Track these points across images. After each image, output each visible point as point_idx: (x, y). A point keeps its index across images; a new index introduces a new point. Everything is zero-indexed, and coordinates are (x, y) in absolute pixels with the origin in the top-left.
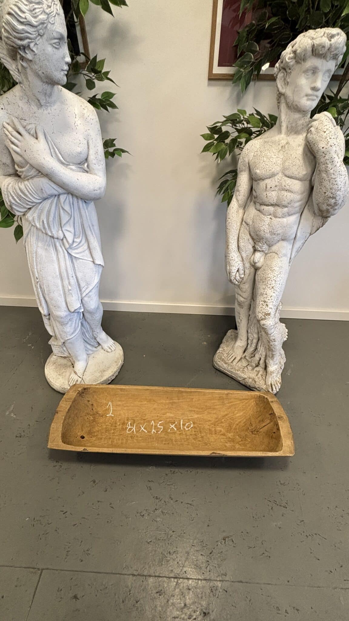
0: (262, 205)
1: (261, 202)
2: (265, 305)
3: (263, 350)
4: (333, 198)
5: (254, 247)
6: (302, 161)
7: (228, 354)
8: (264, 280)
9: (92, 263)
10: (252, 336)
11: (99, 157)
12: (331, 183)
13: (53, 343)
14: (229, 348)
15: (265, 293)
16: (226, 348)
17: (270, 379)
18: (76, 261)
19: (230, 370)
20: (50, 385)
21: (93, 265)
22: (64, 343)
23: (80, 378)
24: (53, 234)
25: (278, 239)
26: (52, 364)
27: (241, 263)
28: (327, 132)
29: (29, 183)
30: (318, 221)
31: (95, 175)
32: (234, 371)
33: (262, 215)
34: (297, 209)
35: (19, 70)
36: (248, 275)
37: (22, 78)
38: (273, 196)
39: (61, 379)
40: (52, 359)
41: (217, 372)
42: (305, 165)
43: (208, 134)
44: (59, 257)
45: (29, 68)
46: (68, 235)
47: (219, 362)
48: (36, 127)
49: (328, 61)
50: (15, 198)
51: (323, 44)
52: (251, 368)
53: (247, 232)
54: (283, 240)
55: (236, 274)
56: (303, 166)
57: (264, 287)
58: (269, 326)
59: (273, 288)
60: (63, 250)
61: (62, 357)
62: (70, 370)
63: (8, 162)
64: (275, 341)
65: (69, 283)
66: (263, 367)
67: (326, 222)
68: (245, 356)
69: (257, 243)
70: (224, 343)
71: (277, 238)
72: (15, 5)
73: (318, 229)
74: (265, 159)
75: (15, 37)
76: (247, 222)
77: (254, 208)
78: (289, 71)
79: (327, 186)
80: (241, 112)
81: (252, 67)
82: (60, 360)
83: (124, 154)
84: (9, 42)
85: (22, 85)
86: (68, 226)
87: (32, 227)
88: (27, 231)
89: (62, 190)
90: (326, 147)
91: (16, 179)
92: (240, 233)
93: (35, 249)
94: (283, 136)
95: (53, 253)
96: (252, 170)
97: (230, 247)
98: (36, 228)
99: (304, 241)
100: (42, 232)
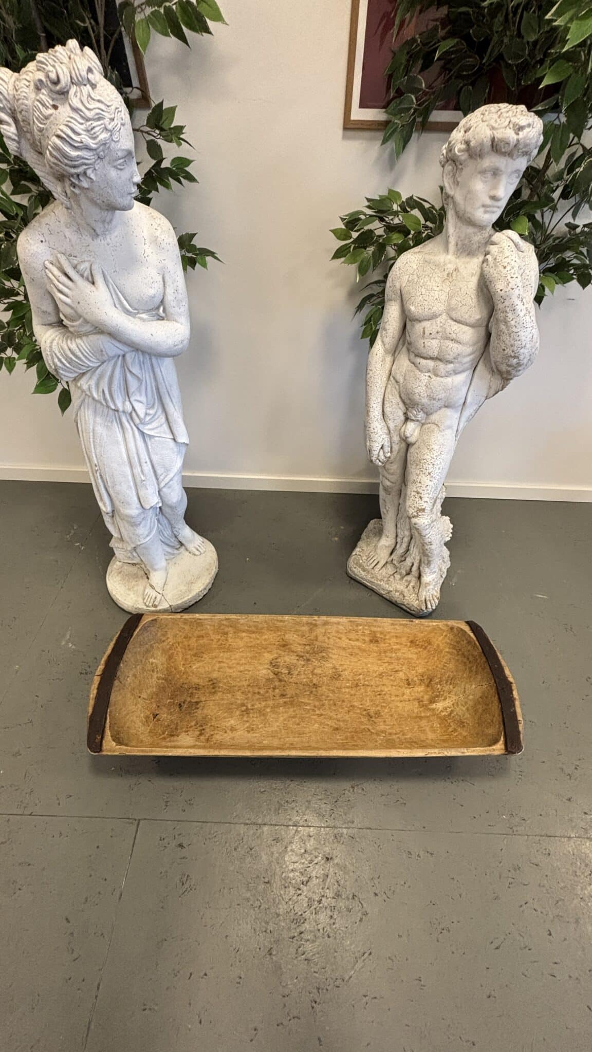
0: (418, 356)
1: (416, 352)
2: (418, 497)
3: (417, 554)
4: (515, 357)
5: (405, 414)
6: (475, 300)
7: (368, 557)
8: (418, 462)
9: (173, 441)
10: (402, 533)
11: (181, 295)
12: (511, 339)
13: (116, 545)
14: (371, 548)
15: (418, 480)
16: (365, 548)
17: (424, 593)
19: (370, 579)
20: (116, 604)
21: (174, 443)
22: (135, 547)
23: (159, 593)
24: (118, 407)
25: (440, 406)
26: (116, 574)
27: (387, 436)
28: (508, 268)
29: (84, 342)
30: (497, 382)
31: (174, 323)
32: (375, 580)
33: (418, 371)
34: (467, 365)
35: (66, 194)
36: (396, 452)
37: (71, 203)
38: (433, 346)
39: (132, 596)
40: (115, 566)
41: (352, 582)
42: (478, 304)
43: (342, 229)
44: (127, 437)
45: (83, 195)
46: (136, 405)
47: (355, 568)
48: (91, 266)
49: (514, 160)
50: (63, 360)
51: (507, 141)
52: (399, 576)
53: (396, 393)
54: (446, 407)
55: (379, 452)
56: (477, 307)
57: (418, 471)
58: (423, 525)
59: (429, 474)
60: (131, 426)
61: (129, 563)
62: (143, 582)
63: (50, 309)
64: (431, 544)
65: (142, 471)
66: (417, 575)
67: (507, 385)
68: (392, 560)
69: (410, 409)
70: (364, 540)
71: (437, 404)
72: (67, 125)
73: (496, 393)
74: (424, 291)
75: (66, 165)
76: (396, 378)
77: (407, 359)
78: (460, 167)
79: (507, 342)
80: (393, 195)
81: (412, 117)
82: (127, 568)
83: (209, 259)
84: (57, 168)
85: (70, 211)
86: (138, 394)
87: (87, 397)
88: (79, 401)
89: (130, 349)
90: (505, 289)
91: (61, 331)
92: (386, 392)
93: (91, 427)
94: (450, 257)
95: (118, 432)
96: (405, 303)
97: (372, 414)
98: (93, 399)
99: (477, 407)
100: (102, 404)
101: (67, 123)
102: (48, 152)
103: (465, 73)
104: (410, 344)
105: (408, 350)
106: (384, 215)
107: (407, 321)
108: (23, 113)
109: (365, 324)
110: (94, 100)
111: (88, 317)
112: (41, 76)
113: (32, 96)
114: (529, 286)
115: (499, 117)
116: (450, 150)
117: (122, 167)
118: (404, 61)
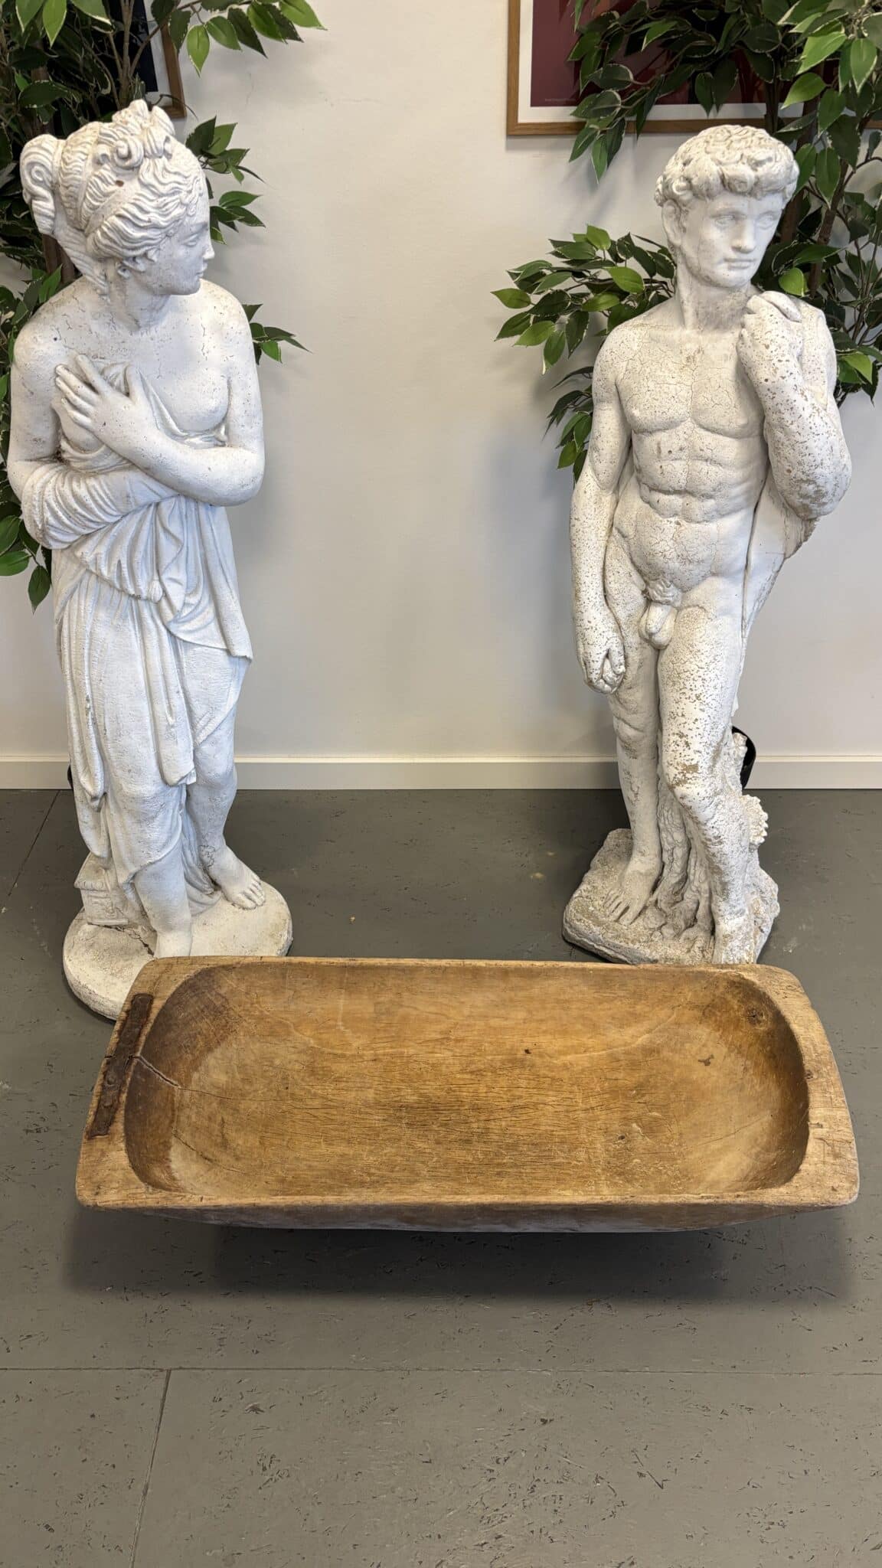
0: (654, 490)
1: (650, 483)
2: (682, 744)
3: (702, 877)
4: (809, 482)
5: (644, 592)
6: (734, 396)
7: (606, 899)
8: (677, 678)
9: (225, 654)
10: (670, 839)
11: (253, 408)
12: (797, 452)
13: (89, 883)
14: (610, 882)
15: (680, 712)
16: (599, 884)
18: (186, 651)
19: (612, 941)
20: (86, 1007)
21: (227, 657)
22: (134, 876)
24: (140, 591)
25: (703, 574)
26: (84, 949)
27: (615, 634)
28: (772, 348)
29: (100, 483)
30: (795, 528)
31: (241, 449)
32: (622, 944)
33: (657, 516)
34: (740, 500)
35: (105, 276)
36: (636, 666)
37: (110, 288)
38: (676, 471)
39: (121, 986)
40: (80, 934)
41: (576, 951)
42: (742, 403)
43: (512, 289)
44: (148, 644)
45: (133, 279)
46: (171, 588)
47: (580, 922)
48: (125, 370)
49: (760, 200)
50: (60, 514)
51: (743, 178)
52: (672, 931)
53: (626, 556)
54: (714, 574)
55: (603, 665)
56: (739, 406)
57: (677, 696)
58: (697, 799)
59: (698, 698)
60: (157, 626)
61: (110, 927)
62: (142, 959)
64: (721, 843)
65: (170, 708)
66: (707, 923)
67: (812, 531)
68: (656, 902)
69: (651, 582)
70: (596, 869)
71: (697, 570)
73: (798, 546)
74: (652, 385)
76: (622, 530)
77: (637, 496)
78: (684, 208)
79: (792, 458)
80: (595, 235)
81: (619, 119)
82: (104, 936)
83: (283, 345)
84: (108, 250)
85: (105, 298)
86: (173, 568)
87: (87, 576)
88: (70, 585)
89: (171, 492)
90: (771, 378)
91: (56, 469)
92: (608, 557)
93: (88, 629)
94: (689, 332)
95: (133, 636)
96: (624, 403)
97: (583, 596)
98: (99, 577)
99: (769, 574)
100: (112, 586)
101: (133, 201)
102: (99, 233)
103: (696, 56)
104: (639, 471)
105: (639, 481)
106: (582, 267)
107: (631, 435)
108: (71, 188)
109: (562, 444)
110: (169, 172)
111: (114, 445)
112: (104, 149)
113: (90, 170)
114: (817, 371)
115: (728, 148)
116: (667, 186)
117: (193, 244)
118: (598, 48)
